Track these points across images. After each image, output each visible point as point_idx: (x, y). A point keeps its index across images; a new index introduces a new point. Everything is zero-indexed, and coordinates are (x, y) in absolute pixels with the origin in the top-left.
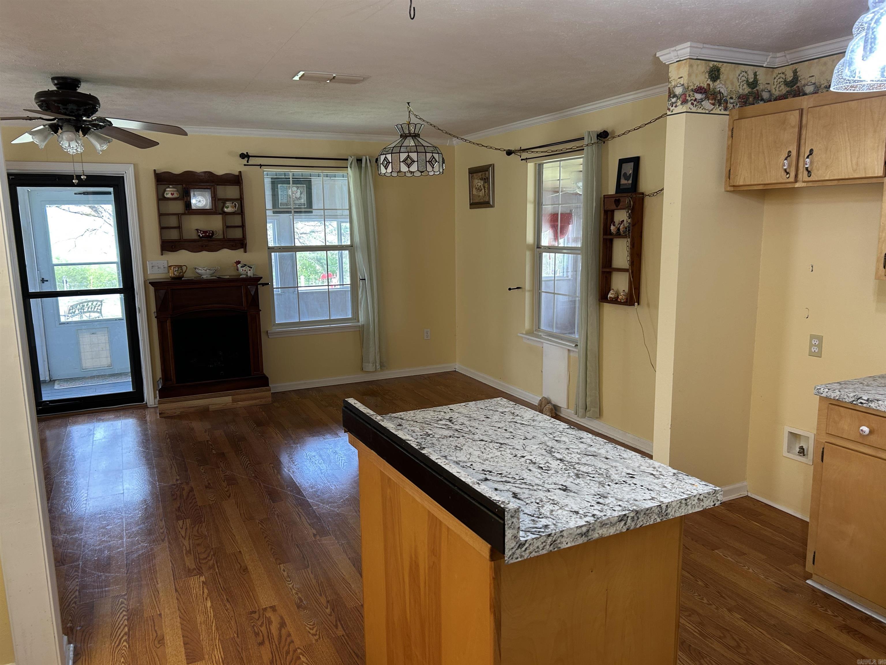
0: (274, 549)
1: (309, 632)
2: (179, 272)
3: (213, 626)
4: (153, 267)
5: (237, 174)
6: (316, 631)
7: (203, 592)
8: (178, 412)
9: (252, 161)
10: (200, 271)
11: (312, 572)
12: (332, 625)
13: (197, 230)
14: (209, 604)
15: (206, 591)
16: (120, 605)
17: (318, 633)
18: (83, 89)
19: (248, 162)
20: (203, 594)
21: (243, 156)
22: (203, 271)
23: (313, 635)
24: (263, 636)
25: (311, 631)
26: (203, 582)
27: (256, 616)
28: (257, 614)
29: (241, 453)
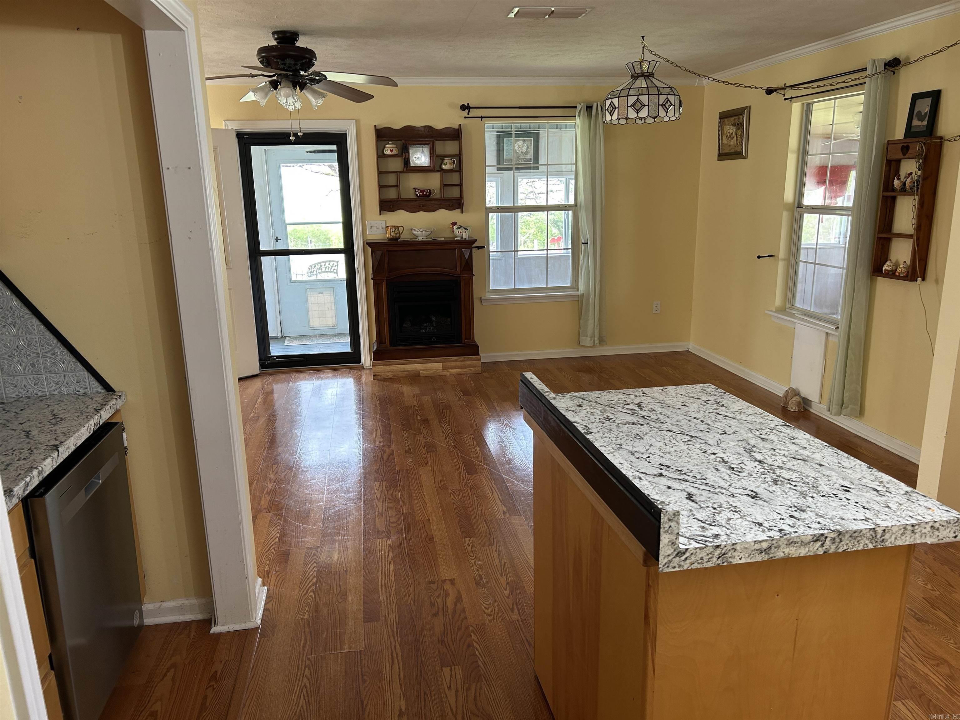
0: (462, 522)
1: (484, 611)
2: (396, 233)
3: (393, 590)
4: (371, 227)
5: (457, 127)
6: (491, 611)
7: (388, 555)
8: (391, 375)
9: (473, 113)
10: (416, 232)
11: (496, 551)
12: (507, 607)
13: (415, 188)
14: (392, 567)
15: (391, 554)
16: (313, 556)
17: (492, 614)
18: (301, 43)
19: (468, 114)
20: (388, 557)
21: (464, 108)
22: (420, 232)
23: (487, 615)
24: (438, 608)
25: (486, 611)
26: (390, 546)
27: (434, 586)
28: (436, 585)
29: (444, 421)
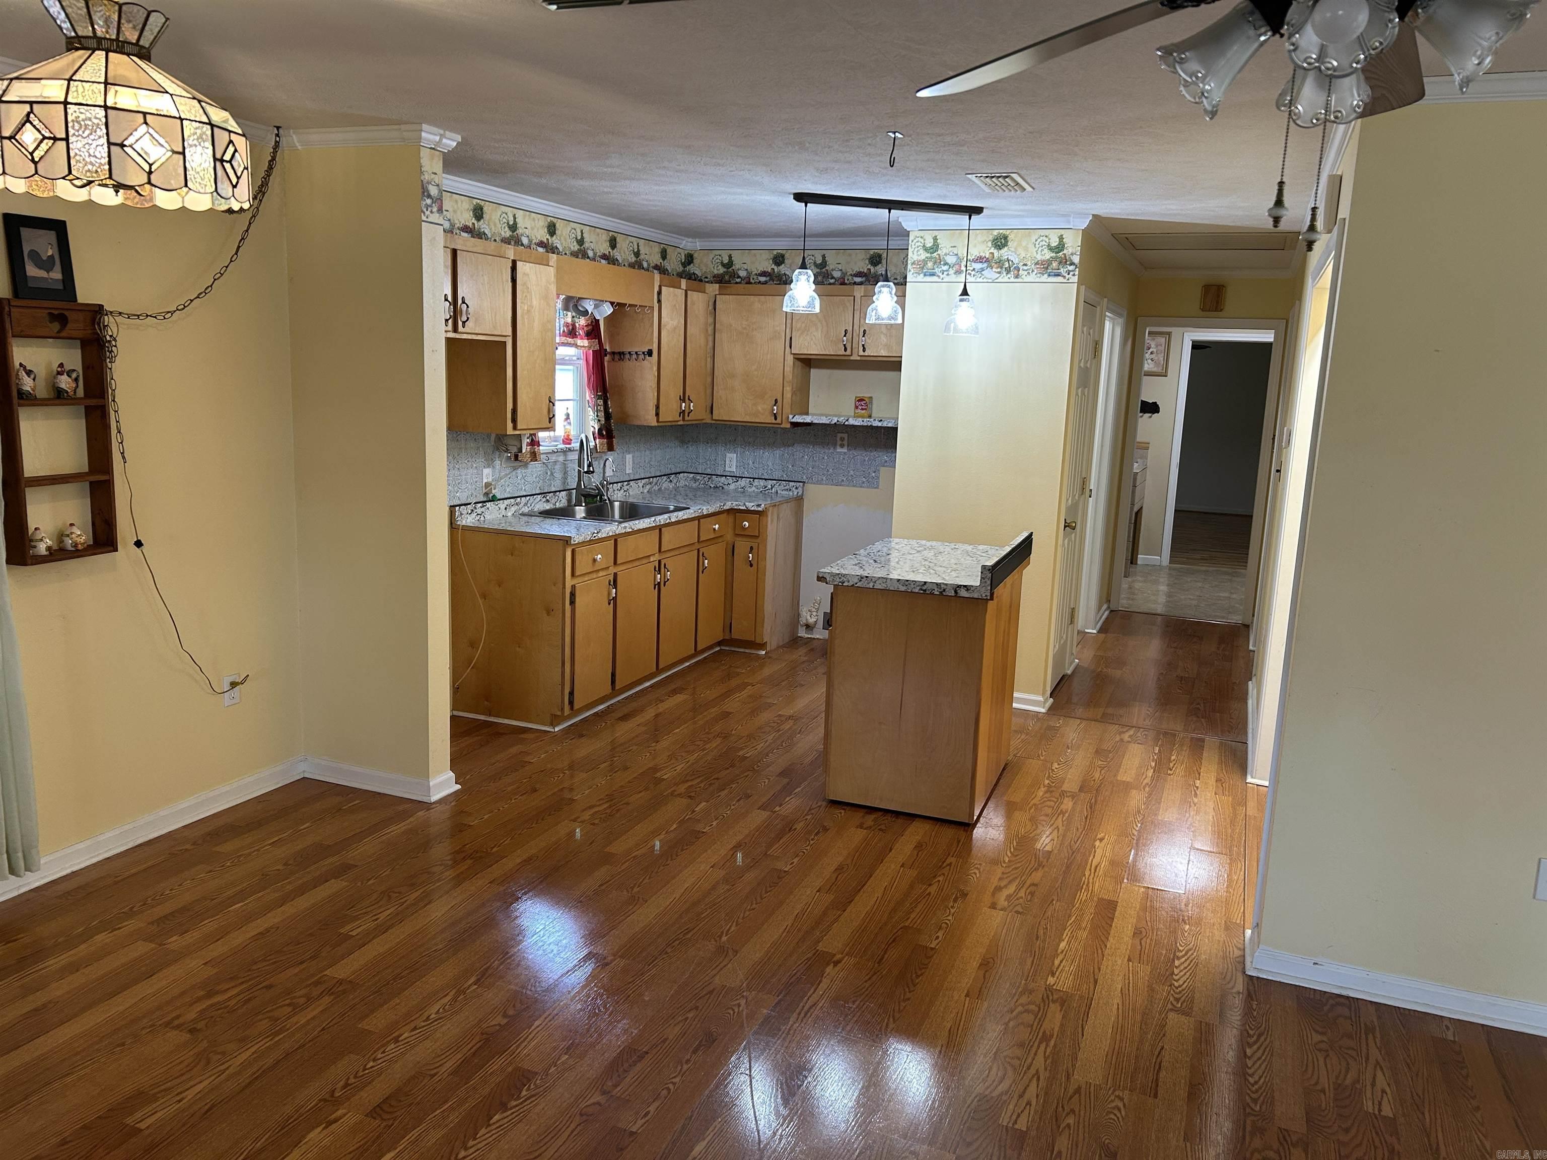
3: (1073, 919)
7: (1061, 962)
14: (1063, 945)
15: (1057, 962)
20: (1063, 959)
24: (1027, 889)
26: (1053, 975)
27: (1019, 908)
28: (1016, 909)
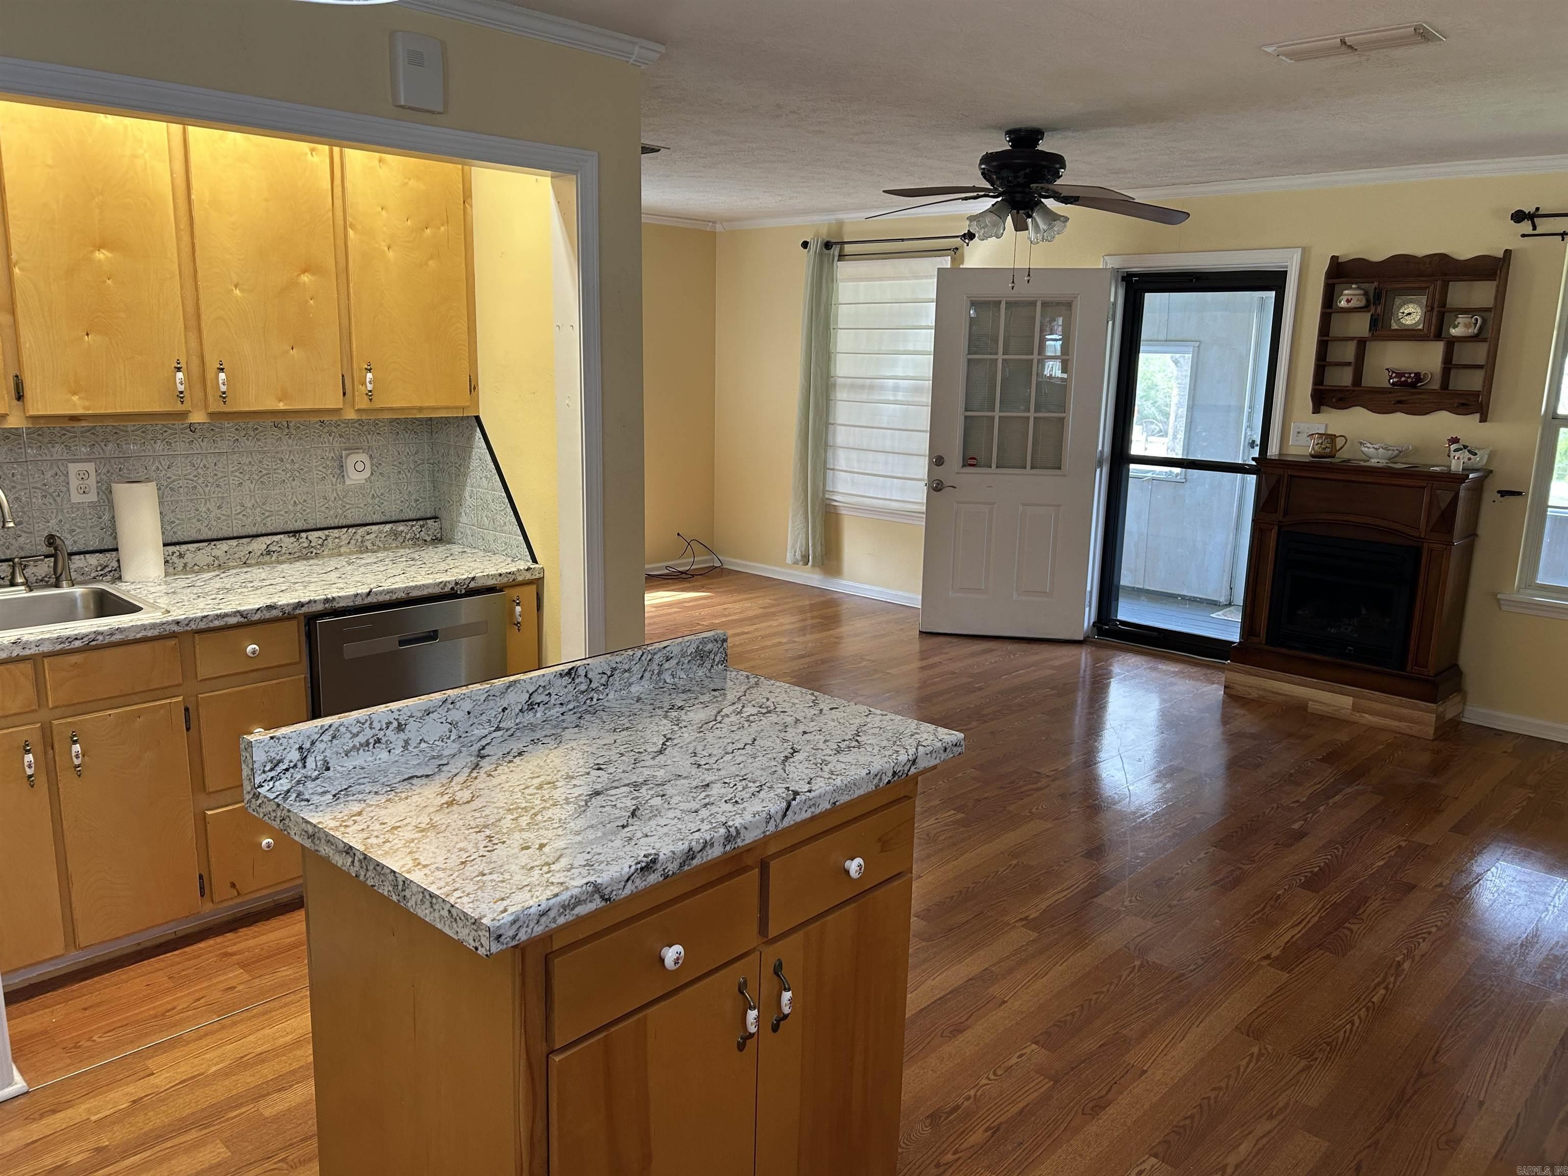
2: (1323, 446)
4: (1299, 433)
5: (1501, 255)
9: (1544, 226)
13: (1387, 369)
19: (1534, 228)
21: (1519, 216)
22: (1372, 450)
